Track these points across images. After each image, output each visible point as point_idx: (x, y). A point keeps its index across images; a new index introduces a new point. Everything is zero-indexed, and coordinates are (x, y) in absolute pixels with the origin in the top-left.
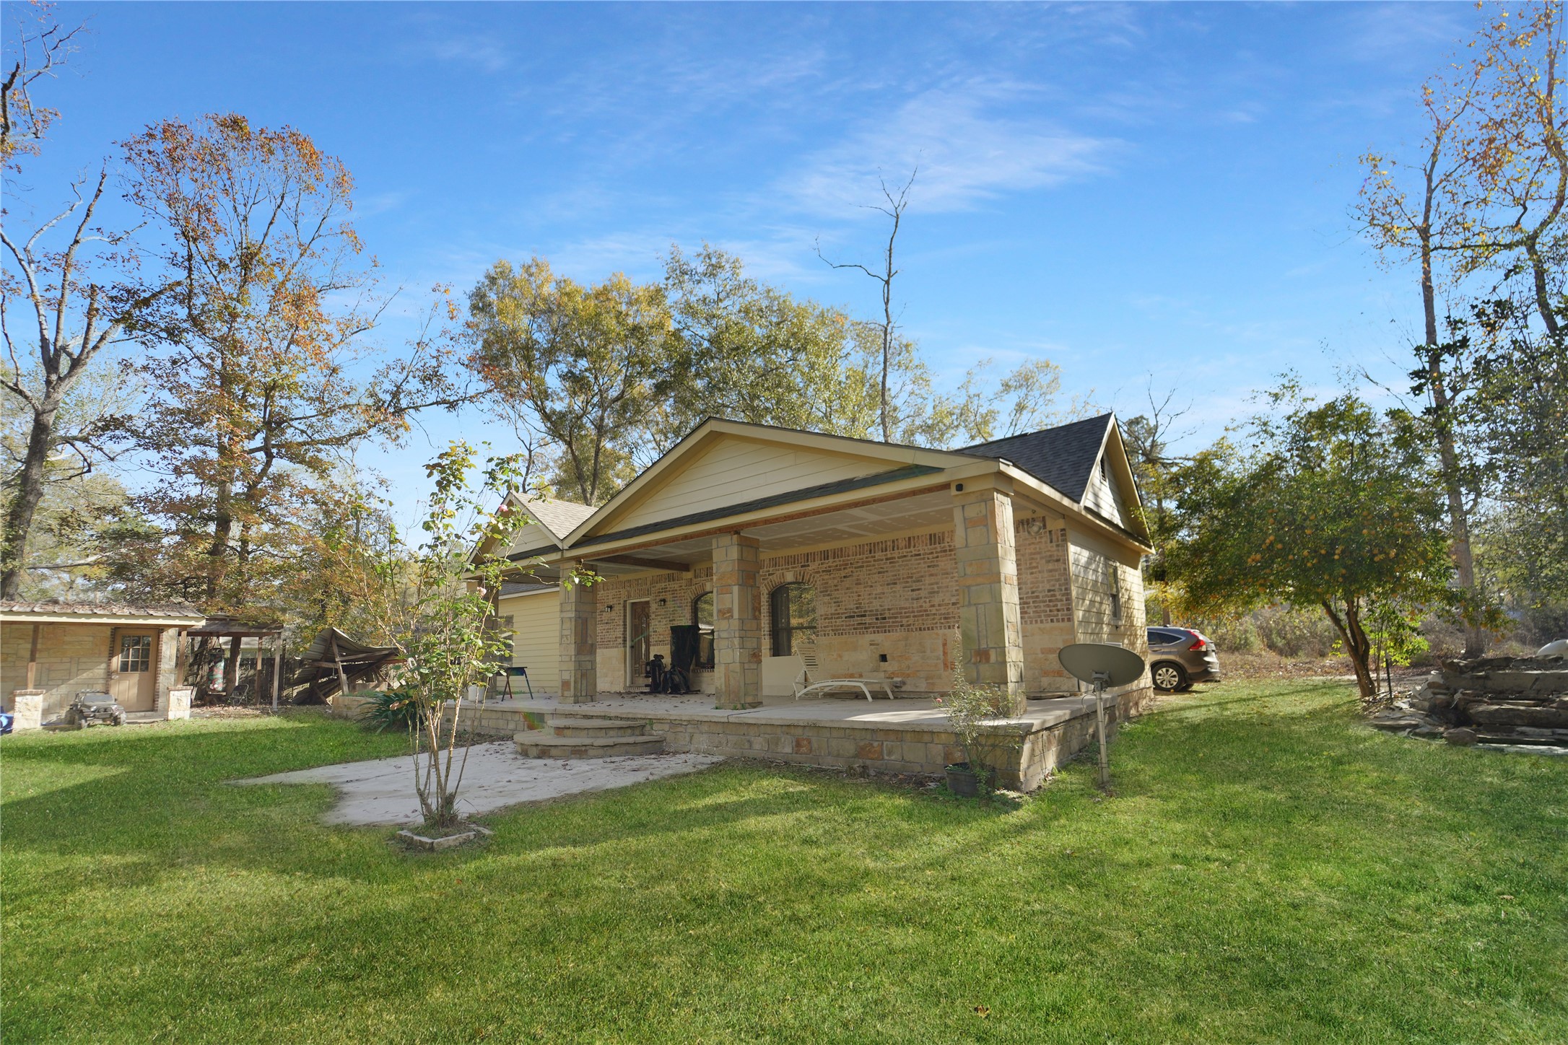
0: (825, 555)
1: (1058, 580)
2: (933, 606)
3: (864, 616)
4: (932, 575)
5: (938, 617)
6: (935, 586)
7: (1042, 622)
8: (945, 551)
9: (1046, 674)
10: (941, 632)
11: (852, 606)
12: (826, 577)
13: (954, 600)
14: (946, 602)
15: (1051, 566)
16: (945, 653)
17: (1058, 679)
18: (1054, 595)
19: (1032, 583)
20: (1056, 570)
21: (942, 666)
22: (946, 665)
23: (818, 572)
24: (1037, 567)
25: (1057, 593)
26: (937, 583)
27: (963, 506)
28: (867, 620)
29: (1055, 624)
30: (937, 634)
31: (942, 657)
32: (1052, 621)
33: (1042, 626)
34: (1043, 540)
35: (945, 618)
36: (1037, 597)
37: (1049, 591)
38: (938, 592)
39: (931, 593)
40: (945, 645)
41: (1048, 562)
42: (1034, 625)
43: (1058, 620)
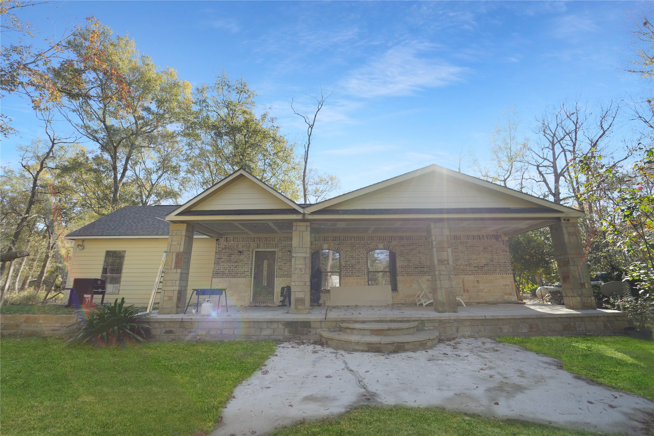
0: (401, 238)
1: (507, 259)
2: (457, 265)
3: (424, 268)
4: (456, 252)
5: (459, 270)
6: (458, 257)
7: (503, 274)
8: (461, 243)
9: (506, 294)
10: (461, 276)
11: (417, 263)
12: (402, 248)
13: (466, 263)
14: (463, 264)
15: (504, 253)
16: (464, 286)
17: (510, 296)
18: (506, 264)
19: (498, 259)
20: (506, 255)
21: (462, 291)
22: (464, 291)
23: (398, 246)
24: (499, 253)
25: (507, 264)
26: (458, 256)
27: (567, 227)
28: (425, 270)
29: (507, 275)
30: (460, 277)
31: (462, 287)
32: (506, 274)
33: (502, 276)
34: (500, 243)
35: (463, 271)
36: (500, 264)
37: (504, 262)
38: (459, 260)
39: (456, 260)
40: (463, 282)
41: (503, 252)
42: (500, 275)
43: (508, 274)
